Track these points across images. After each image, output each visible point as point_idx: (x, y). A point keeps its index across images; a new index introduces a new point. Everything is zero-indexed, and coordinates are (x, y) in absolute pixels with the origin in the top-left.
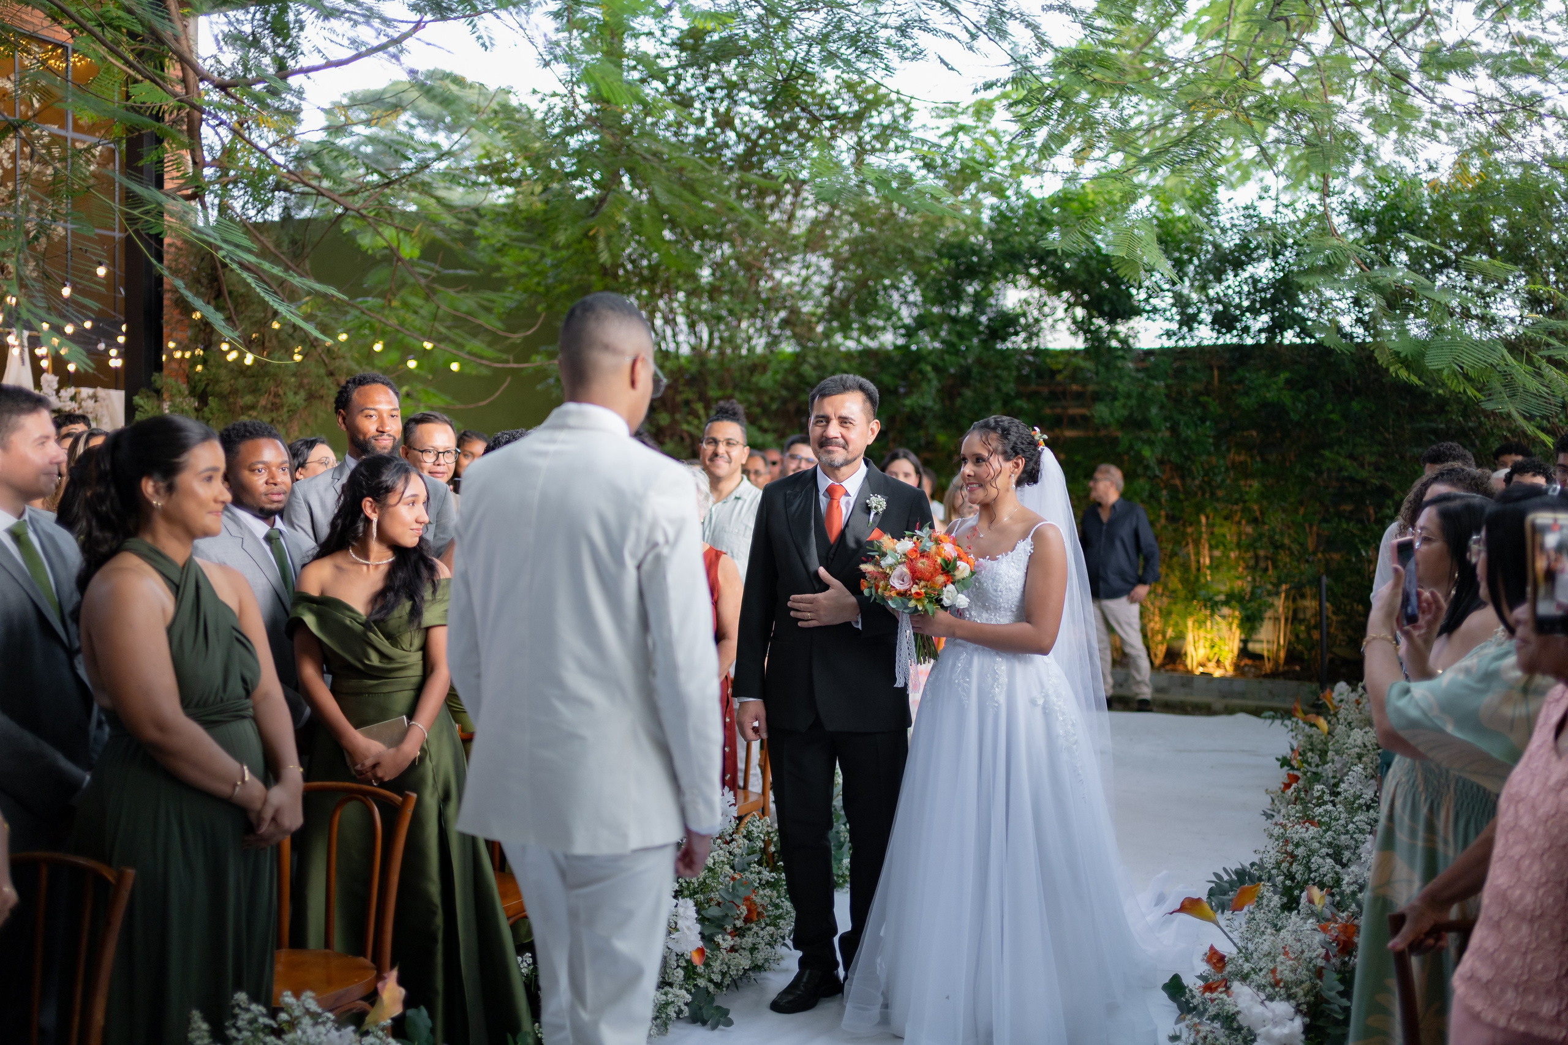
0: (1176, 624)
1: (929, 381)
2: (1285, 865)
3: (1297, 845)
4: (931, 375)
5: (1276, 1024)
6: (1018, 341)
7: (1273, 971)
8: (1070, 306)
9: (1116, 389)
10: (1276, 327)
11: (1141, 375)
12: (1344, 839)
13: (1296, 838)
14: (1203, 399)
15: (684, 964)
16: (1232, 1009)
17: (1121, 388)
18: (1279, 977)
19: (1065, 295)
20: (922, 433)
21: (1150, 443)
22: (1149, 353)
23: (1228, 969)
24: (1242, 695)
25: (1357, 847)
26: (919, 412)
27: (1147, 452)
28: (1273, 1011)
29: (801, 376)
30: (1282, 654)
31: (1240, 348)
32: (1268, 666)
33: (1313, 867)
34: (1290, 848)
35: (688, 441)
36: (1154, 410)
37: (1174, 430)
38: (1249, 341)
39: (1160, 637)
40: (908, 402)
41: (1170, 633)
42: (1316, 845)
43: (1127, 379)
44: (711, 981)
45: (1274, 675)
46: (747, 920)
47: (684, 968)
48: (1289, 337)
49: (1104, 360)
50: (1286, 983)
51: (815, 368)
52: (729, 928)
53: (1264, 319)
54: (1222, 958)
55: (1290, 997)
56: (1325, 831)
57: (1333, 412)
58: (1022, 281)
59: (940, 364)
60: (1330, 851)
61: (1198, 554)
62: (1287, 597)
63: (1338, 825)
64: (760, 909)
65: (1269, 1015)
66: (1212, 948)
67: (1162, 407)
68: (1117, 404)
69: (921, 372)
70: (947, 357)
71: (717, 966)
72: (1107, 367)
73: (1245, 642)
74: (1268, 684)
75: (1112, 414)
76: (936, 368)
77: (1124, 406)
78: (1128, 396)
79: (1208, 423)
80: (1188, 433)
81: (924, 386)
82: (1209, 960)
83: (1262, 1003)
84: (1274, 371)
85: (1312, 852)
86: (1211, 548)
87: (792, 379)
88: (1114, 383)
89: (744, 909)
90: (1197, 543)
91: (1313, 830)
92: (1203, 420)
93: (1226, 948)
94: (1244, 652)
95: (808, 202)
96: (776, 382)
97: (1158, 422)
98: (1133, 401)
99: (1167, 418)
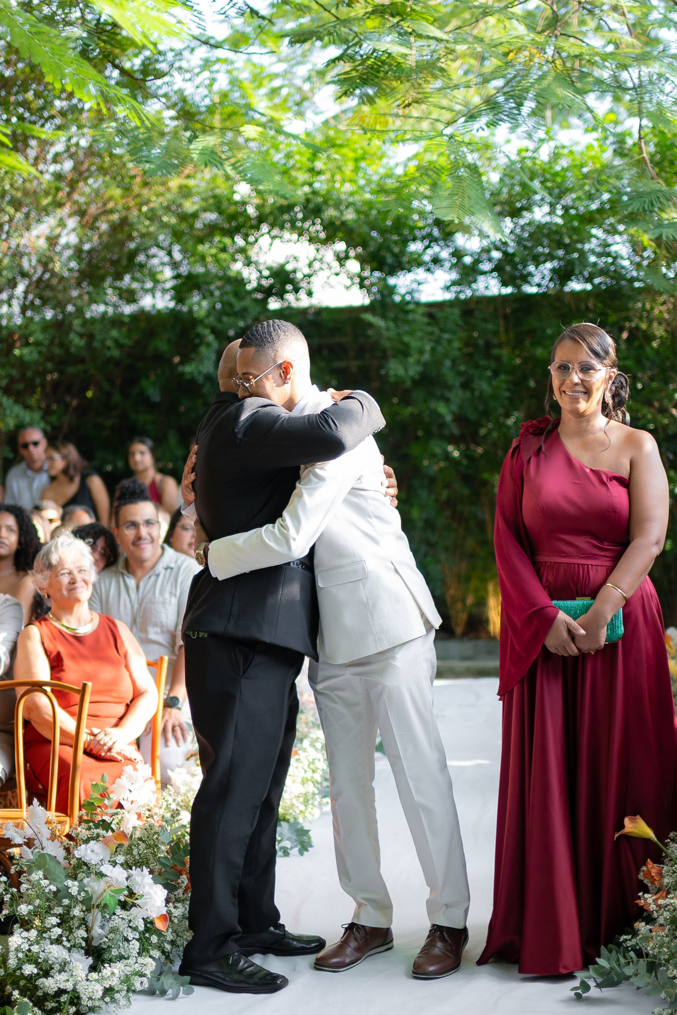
0: (477, 590)
1: (208, 345)
4: (211, 338)
8: (342, 259)
9: (407, 346)
10: (562, 276)
11: (429, 329)
17: (414, 344)
19: (341, 246)
20: (199, 402)
21: (447, 400)
26: (200, 380)
27: (442, 409)
29: (68, 348)
36: (448, 363)
37: (467, 387)
39: (459, 606)
40: (188, 369)
41: (470, 600)
43: (419, 334)
48: (575, 286)
49: (391, 315)
51: (81, 336)
59: (219, 326)
67: (454, 361)
68: (411, 360)
69: (198, 336)
70: (225, 319)
72: (395, 320)
75: (406, 370)
76: (214, 331)
77: (418, 362)
78: (421, 351)
79: (503, 377)
80: (483, 386)
81: (203, 349)
87: (57, 351)
88: (406, 339)
92: (496, 374)
95: (50, 157)
96: (40, 353)
97: (450, 378)
98: (426, 357)
99: (459, 374)
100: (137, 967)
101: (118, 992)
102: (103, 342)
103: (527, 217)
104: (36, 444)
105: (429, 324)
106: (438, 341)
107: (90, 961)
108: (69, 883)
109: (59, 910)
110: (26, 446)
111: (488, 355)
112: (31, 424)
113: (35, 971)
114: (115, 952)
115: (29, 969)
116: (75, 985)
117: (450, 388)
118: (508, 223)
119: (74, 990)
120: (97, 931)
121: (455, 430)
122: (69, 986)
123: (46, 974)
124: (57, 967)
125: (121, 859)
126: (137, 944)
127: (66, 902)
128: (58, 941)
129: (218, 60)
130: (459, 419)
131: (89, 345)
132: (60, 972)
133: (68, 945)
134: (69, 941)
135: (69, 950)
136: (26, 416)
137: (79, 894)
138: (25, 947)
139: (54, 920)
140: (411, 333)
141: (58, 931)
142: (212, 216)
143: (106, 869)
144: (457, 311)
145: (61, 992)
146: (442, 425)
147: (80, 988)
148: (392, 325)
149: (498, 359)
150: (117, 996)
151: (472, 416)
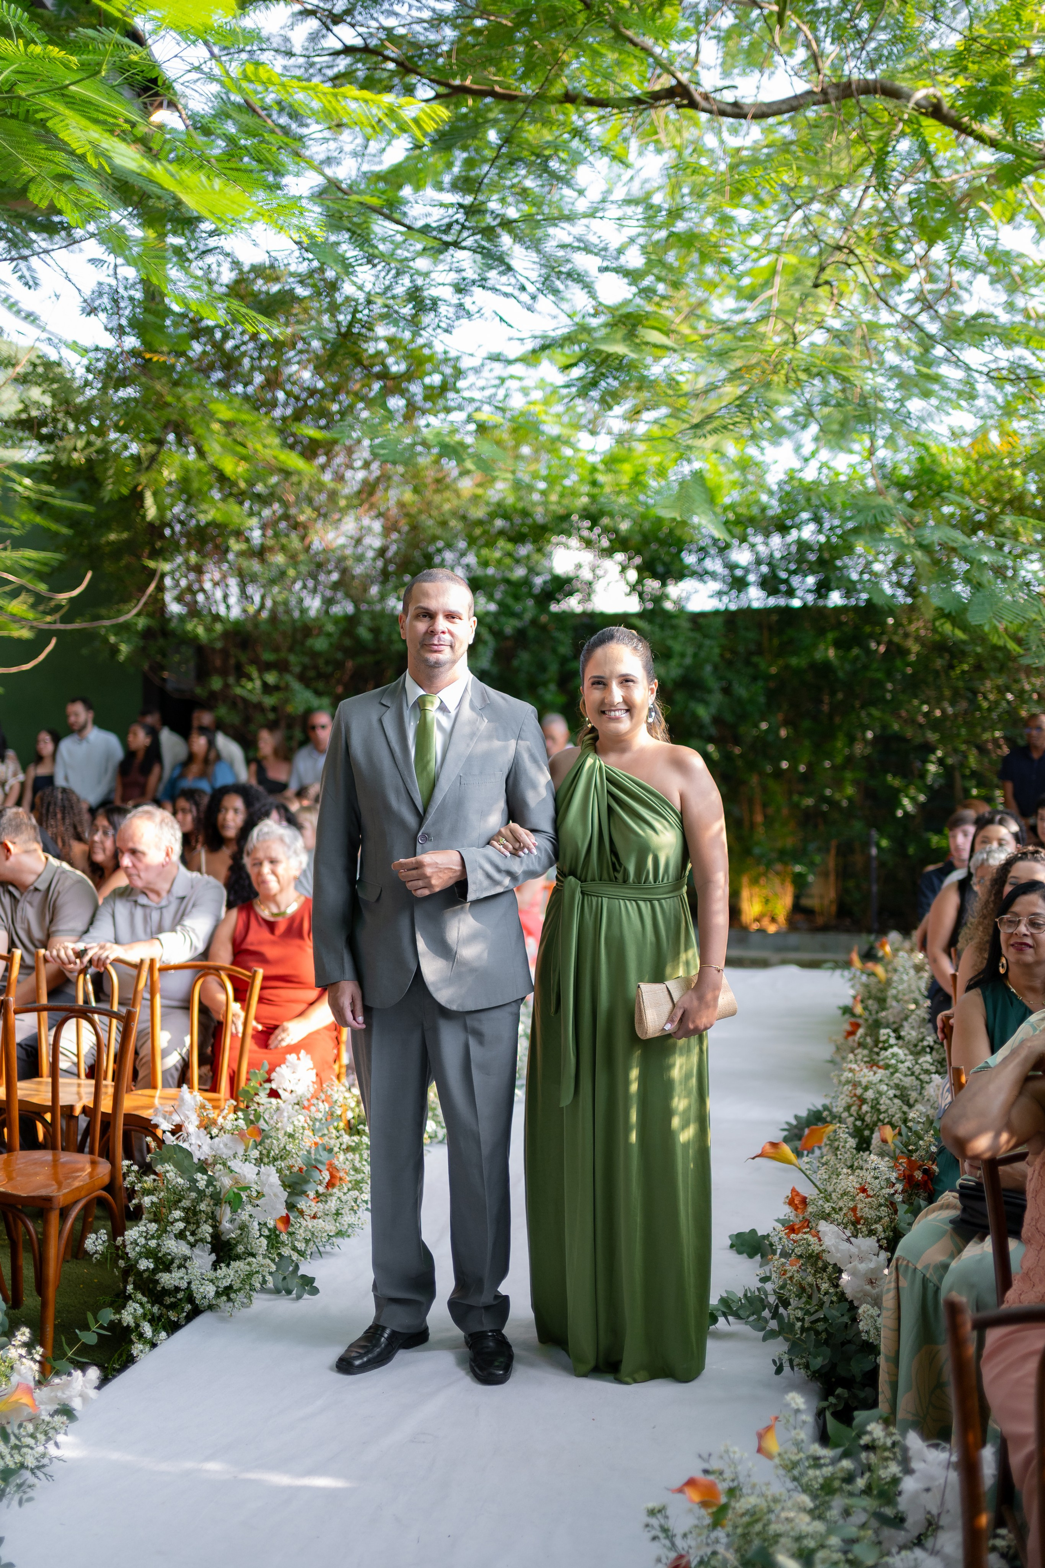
2: (854, 1109)
3: (866, 1089)
5: (861, 1260)
6: (573, 604)
7: (854, 1209)
8: (624, 569)
10: (822, 589)
11: (693, 634)
12: (909, 1081)
13: (864, 1081)
14: (755, 659)
15: (267, 1233)
16: (817, 1248)
18: (859, 1214)
19: (620, 557)
21: (706, 703)
22: (702, 615)
23: (810, 1209)
24: (796, 949)
25: (922, 1088)
27: (701, 711)
28: (859, 1247)
29: (357, 639)
30: (834, 909)
31: (788, 610)
32: (820, 921)
33: (883, 1108)
34: (859, 1091)
35: (241, 705)
36: (708, 668)
37: (727, 691)
38: (796, 603)
42: (884, 1088)
43: (682, 638)
44: (294, 1249)
45: (825, 928)
46: (330, 1185)
47: (267, 1237)
48: (835, 598)
49: (660, 622)
50: (866, 1219)
51: (371, 630)
52: (312, 1194)
53: (811, 580)
54: (804, 1201)
55: (871, 1233)
56: (892, 1074)
57: (877, 670)
58: (574, 542)
60: (898, 1093)
61: (751, 812)
62: (838, 854)
63: (903, 1067)
64: (342, 1174)
65: (854, 1250)
66: (793, 1190)
67: (716, 668)
68: (673, 662)
70: (503, 619)
71: (301, 1233)
72: (662, 627)
73: (797, 898)
74: (820, 938)
78: (683, 655)
79: (760, 684)
80: (741, 691)
82: (791, 1202)
83: (848, 1240)
84: (821, 632)
85: (880, 1093)
86: (765, 806)
87: (347, 642)
89: (326, 1176)
90: (751, 801)
91: (881, 1073)
92: (755, 678)
93: (807, 1190)
94: (798, 908)
95: (358, 464)
96: (331, 644)
97: (712, 682)
98: (688, 661)
99: (721, 678)
100: (255, 1267)
101: (235, 1291)
102: (390, 635)
103: (794, 534)
104: (323, 727)
105: (692, 630)
106: (700, 647)
107: (213, 1257)
108: (199, 1176)
109: (186, 1203)
110: (313, 728)
111: (748, 663)
112: (320, 708)
113: (152, 1266)
114: (240, 1249)
115: (145, 1264)
116: (189, 1283)
117: (709, 691)
118: (776, 540)
119: (189, 1287)
120: (226, 1225)
121: (713, 731)
122: (184, 1285)
123: (168, 1269)
124: (177, 1262)
125: (255, 1154)
126: (264, 1242)
127: (193, 1195)
128: (181, 1236)
129: (512, 377)
130: (717, 720)
131: (376, 639)
132: (179, 1267)
133: (191, 1239)
134: (193, 1234)
135: (192, 1246)
136: (315, 701)
137: (207, 1186)
138: (142, 1241)
139: (177, 1214)
140: (675, 638)
141: (181, 1225)
142: (499, 523)
143: (236, 1165)
144: (719, 621)
145: (177, 1289)
146: (701, 727)
147: (193, 1287)
148: (657, 629)
149: (756, 666)
150: (233, 1296)
151: (729, 718)
